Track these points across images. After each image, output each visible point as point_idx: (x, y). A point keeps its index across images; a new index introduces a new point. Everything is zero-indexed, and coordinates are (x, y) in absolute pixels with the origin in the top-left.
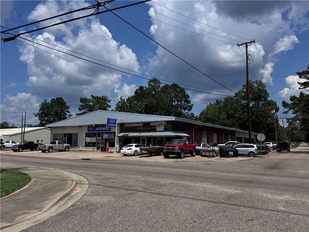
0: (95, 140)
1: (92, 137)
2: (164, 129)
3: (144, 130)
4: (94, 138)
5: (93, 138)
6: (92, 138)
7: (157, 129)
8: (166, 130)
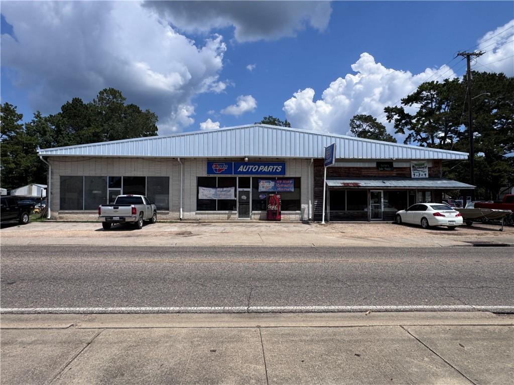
0: (230, 195)
1: (219, 187)
2: (429, 175)
3: (381, 175)
4: (229, 189)
5: (225, 189)
6: (218, 189)
7: (412, 173)
8: (432, 177)
